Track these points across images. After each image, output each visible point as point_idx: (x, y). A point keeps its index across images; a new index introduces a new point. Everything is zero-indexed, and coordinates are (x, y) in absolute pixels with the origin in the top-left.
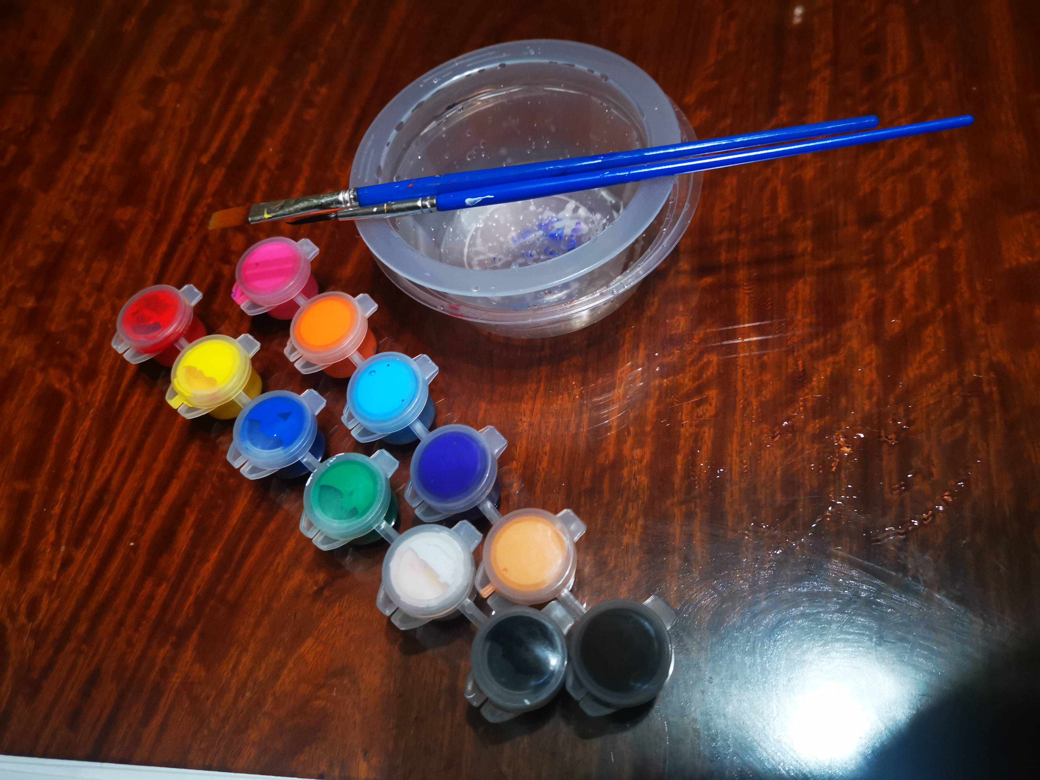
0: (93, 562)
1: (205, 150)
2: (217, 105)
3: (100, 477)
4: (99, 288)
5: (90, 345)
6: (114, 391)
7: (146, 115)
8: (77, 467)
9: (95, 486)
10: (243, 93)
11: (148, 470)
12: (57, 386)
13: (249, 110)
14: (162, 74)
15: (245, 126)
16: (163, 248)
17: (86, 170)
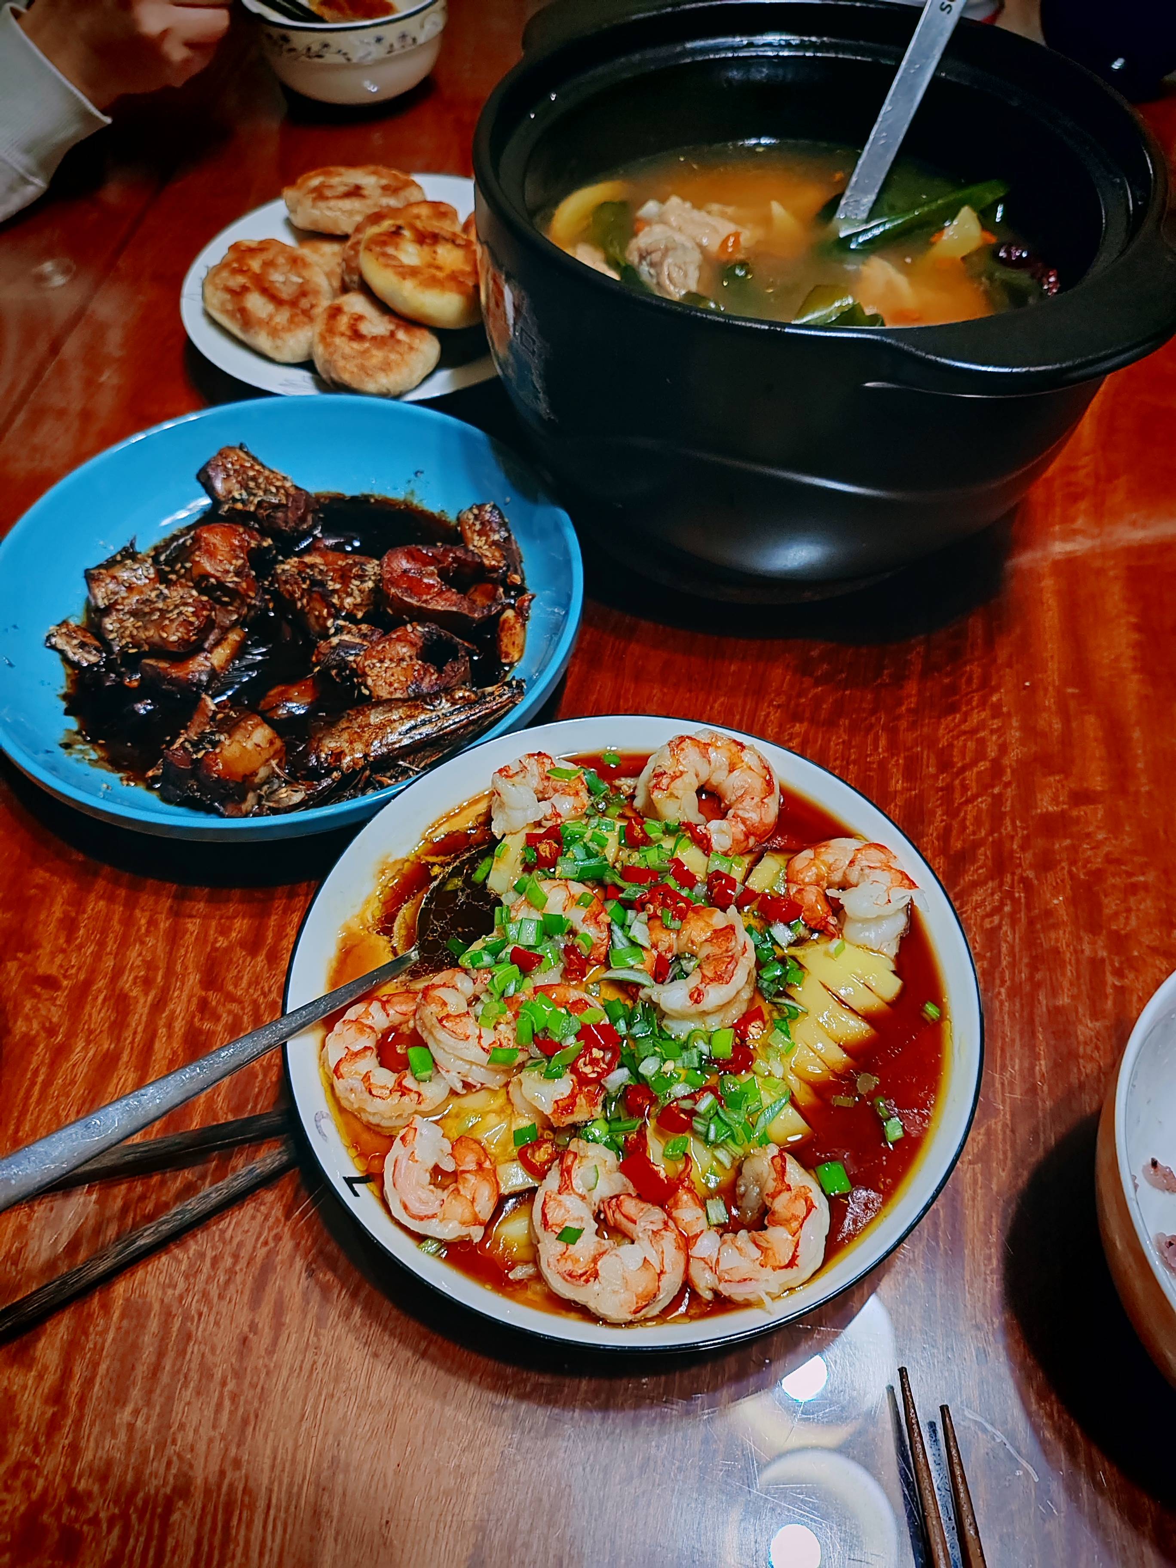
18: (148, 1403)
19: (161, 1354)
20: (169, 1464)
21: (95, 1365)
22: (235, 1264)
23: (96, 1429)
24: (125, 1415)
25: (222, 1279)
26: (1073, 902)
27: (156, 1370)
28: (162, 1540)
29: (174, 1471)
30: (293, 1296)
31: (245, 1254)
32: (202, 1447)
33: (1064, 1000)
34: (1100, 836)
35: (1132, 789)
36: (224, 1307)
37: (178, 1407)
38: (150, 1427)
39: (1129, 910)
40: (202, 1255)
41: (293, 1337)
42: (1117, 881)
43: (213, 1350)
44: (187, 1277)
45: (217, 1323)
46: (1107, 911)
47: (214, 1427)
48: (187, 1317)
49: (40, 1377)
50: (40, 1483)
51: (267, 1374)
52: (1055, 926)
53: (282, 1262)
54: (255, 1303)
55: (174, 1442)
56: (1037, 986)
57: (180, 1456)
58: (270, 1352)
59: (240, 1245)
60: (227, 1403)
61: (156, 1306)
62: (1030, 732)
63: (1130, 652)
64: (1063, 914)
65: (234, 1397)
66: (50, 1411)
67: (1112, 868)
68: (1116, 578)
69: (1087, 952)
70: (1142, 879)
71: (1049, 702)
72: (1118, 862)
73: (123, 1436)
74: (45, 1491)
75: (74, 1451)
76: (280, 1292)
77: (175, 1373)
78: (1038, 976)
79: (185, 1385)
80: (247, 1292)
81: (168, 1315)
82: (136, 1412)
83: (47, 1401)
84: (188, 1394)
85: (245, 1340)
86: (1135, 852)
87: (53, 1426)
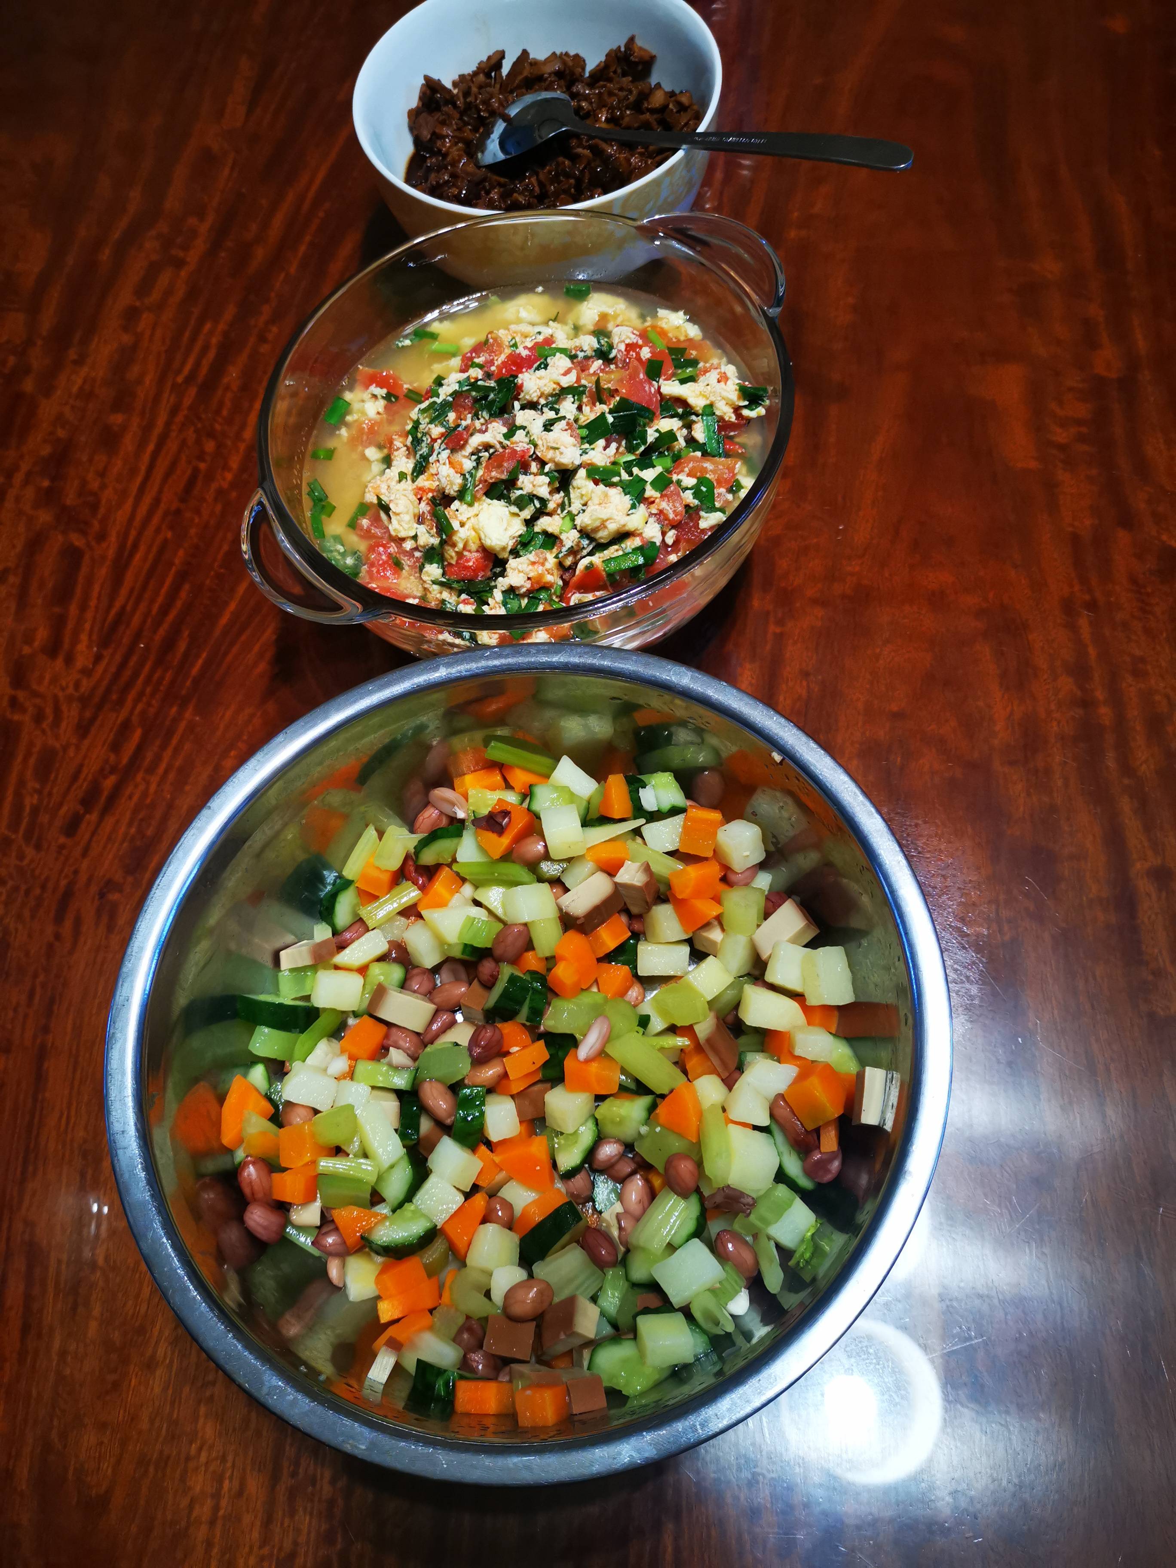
0: (118, 658)
1: (179, 372)
2: (187, 334)
3: (118, 604)
4: (102, 474)
5: (99, 516)
6: (122, 547)
7: (126, 339)
8: (99, 599)
9: (114, 611)
10: (208, 326)
11: (152, 601)
12: (77, 543)
13: (214, 341)
14: (138, 304)
15: (212, 354)
16: (151, 447)
17: (80, 381)
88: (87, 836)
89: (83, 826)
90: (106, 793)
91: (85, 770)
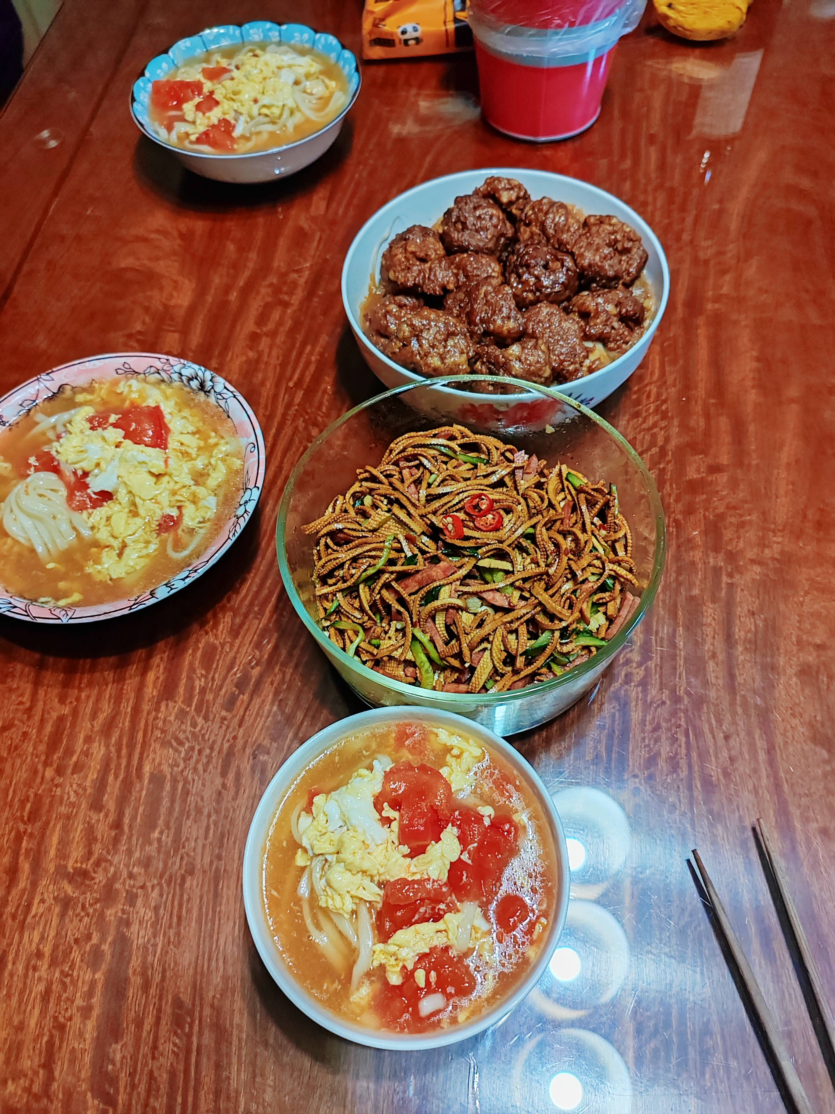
18: (168, 827)
19: (173, 801)
20: (182, 858)
21: (136, 809)
22: (211, 753)
23: (140, 842)
24: (156, 835)
25: (204, 760)
26: (705, 533)
27: (171, 810)
28: (182, 896)
29: (185, 862)
30: (246, 768)
31: (217, 747)
32: (199, 850)
33: (696, 592)
34: (724, 493)
35: (746, 462)
36: (207, 776)
37: (184, 829)
38: (170, 839)
39: (739, 538)
40: (192, 748)
41: (247, 791)
42: (733, 520)
43: (202, 799)
44: (185, 760)
45: (204, 785)
46: (726, 538)
47: (206, 839)
48: (186, 781)
49: (106, 816)
50: (112, 869)
51: (234, 810)
52: (692, 548)
53: (239, 751)
54: (224, 774)
55: (184, 847)
56: (679, 584)
57: (188, 855)
58: (235, 799)
59: (214, 742)
60: (212, 826)
61: (169, 777)
62: (684, 427)
63: (751, 375)
64: (699, 540)
65: (216, 823)
66: (113, 833)
67: (731, 512)
68: (746, 326)
69: (712, 564)
70: (748, 518)
71: (698, 408)
72: (735, 508)
73: (155, 845)
74: (115, 872)
75: (129, 852)
76: (238, 767)
77: (182, 812)
78: (681, 578)
79: (188, 818)
80: (219, 767)
81: (175, 781)
82: (161, 833)
83: (111, 828)
84: (189, 823)
85: (220, 793)
86: (745, 502)
87: (116, 840)
88: (241, 712)
89: (238, 703)
90: (253, 680)
91: (238, 662)
